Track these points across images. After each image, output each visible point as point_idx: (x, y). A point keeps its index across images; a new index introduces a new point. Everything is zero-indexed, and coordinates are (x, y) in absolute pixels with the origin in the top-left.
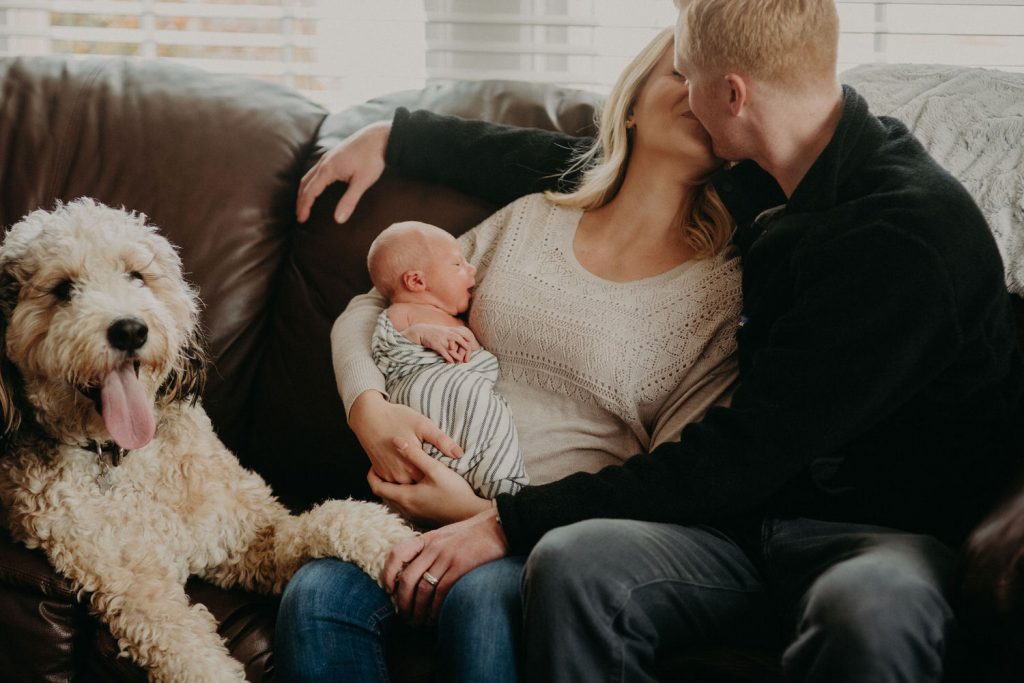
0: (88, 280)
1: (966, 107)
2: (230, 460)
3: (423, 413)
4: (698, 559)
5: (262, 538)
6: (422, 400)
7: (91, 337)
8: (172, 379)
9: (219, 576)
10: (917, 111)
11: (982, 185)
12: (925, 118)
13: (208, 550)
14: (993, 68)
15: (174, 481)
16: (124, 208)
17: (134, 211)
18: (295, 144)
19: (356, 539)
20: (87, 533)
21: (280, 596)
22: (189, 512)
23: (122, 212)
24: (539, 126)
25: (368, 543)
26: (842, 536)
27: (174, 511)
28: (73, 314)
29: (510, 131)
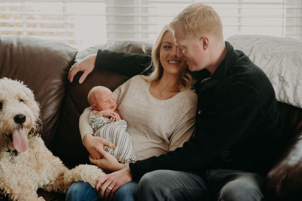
0: (7, 102)
1: (265, 47)
2: (50, 153)
3: (104, 138)
4: (189, 181)
5: (60, 176)
6: (103, 134)
7: (9, 120)
8: (32, 130)
9: (48, 188)
10: (251, 48)
11: (270, 70)
12: (253, 50)
13: (44, 180)
14: (273, 36)
15: (33, 160)
16: (16, 80)
17: (20, 81)
18: (68, 61)
19: (88, 176)
20: (7, 177)
21: (66, 193)
22: (38, 169)
23: (16, 81)
24: (140, 53)
25: (91, 177)
26: (230, 174)
27: (34, 169)
28: (4, 113)
29: (132, 55)
